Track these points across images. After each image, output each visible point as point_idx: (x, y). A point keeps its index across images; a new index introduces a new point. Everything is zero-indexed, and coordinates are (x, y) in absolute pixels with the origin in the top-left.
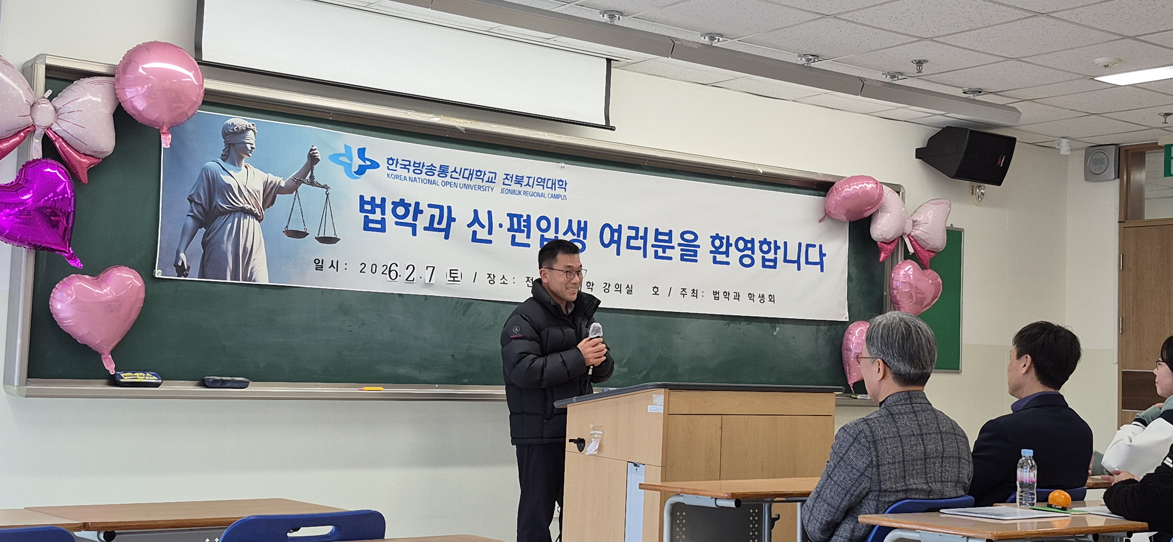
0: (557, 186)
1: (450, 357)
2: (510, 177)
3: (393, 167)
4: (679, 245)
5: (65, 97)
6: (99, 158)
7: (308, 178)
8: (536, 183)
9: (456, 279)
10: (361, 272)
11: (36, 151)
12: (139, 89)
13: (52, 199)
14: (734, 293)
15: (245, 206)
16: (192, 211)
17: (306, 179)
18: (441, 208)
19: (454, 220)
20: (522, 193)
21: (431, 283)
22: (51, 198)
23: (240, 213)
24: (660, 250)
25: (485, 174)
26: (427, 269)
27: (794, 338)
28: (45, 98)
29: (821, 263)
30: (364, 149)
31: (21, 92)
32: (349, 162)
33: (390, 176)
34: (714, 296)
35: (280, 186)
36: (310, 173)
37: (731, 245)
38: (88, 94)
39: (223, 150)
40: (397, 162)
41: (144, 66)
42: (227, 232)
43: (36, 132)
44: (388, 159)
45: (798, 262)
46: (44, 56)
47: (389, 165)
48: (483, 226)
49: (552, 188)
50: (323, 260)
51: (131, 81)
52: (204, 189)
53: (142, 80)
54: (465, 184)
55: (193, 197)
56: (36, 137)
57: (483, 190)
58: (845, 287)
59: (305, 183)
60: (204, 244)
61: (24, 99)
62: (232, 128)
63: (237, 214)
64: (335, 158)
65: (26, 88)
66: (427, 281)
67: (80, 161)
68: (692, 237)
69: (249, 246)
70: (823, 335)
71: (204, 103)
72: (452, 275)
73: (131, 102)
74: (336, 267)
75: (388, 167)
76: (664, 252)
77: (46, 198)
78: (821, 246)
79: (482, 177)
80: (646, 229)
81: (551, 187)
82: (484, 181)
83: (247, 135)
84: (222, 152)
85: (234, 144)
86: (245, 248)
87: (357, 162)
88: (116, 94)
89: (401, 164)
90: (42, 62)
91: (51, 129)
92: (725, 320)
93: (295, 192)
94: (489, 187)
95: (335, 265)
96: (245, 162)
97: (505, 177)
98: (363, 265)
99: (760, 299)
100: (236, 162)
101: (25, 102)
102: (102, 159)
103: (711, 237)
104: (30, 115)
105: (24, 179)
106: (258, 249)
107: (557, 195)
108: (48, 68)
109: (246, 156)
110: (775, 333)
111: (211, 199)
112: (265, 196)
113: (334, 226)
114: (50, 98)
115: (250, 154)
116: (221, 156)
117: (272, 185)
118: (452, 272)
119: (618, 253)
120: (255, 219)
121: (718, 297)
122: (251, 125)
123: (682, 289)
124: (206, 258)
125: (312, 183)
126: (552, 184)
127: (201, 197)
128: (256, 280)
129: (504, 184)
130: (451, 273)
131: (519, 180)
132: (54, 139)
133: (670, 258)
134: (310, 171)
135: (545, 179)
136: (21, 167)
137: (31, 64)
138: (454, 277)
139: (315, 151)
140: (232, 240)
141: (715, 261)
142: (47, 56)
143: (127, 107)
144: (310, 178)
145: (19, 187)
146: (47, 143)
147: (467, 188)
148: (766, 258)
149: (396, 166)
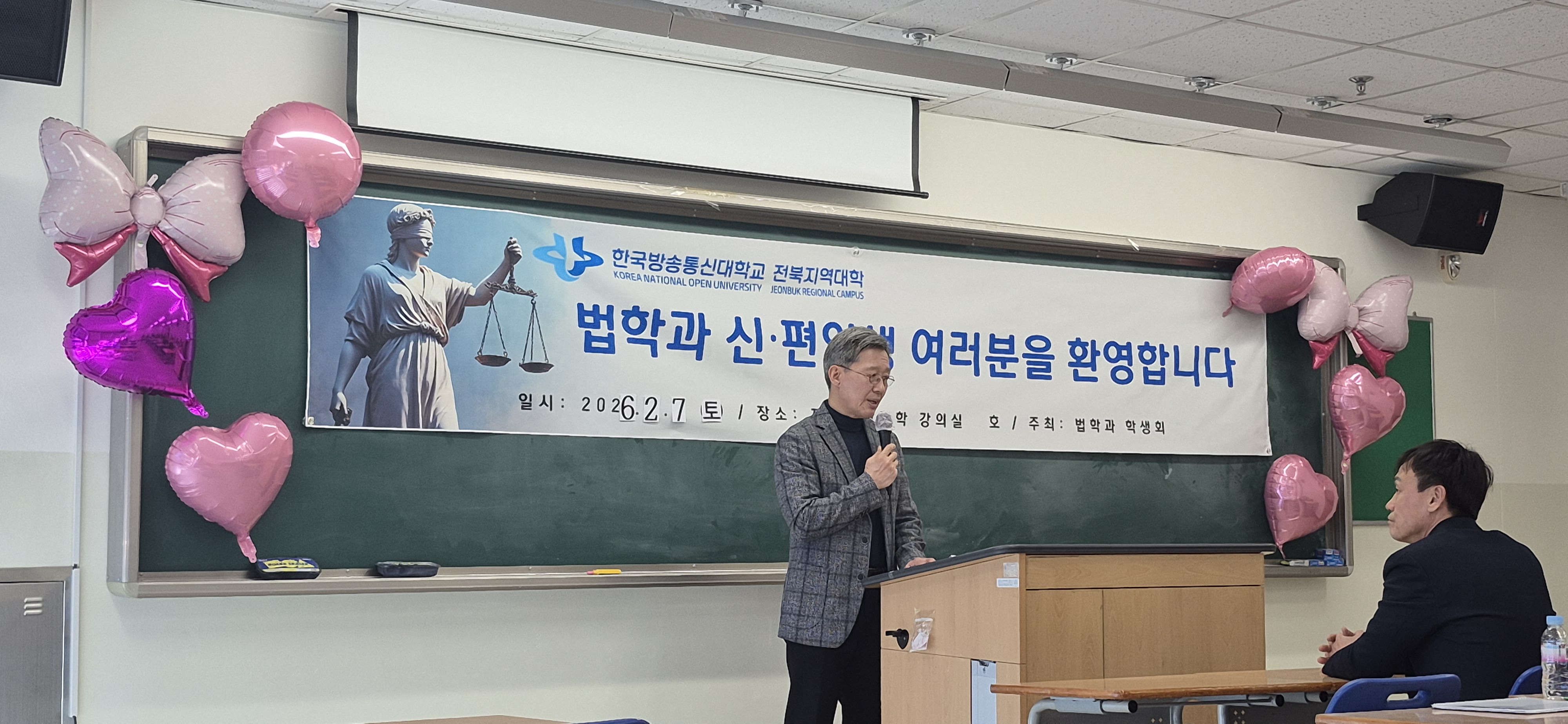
0: (849, 279)
1: (711, 525)
2: (784, 270)
3: (621, 262)
4: (1025, 356)
5: (176, 184)
6: (224, 266)
7: (506, 282)
8: (819, 276)
9: (714, 415)
10: (583, 409)
11: (139, 259)
12: (275, 168)
13: (164, 325)
14: (1106, 420)
15: (423, 324)
16: (352, 334)
17: (504, 283)
18: (689, 316)
19: (708, 332)
20: (801, 291)
21: (680, 421)
22: (162, 322)
23: (416, 334)
24: (998, 365)
25: (748, 267)
26: (674, 402)
27: (1194, 482)
28: (149, 186)
29: (1229, 374)
30: (581, 239)
31: (116, 179)
32: (562, 258)
33: (618, 275)
34: (1077, 426)
35: (470, 296)
36: (509, 275)
37: (1098, 353)
38: (207, 178)
39: (390, 249)
40: (627, 256)
41: (279, 136)
42: (399, 362)
43: (139, 234)
44: (614, 251)
45: (1195, 374)
46: (145, 129)
47: (615, 260)
48: (749, 340)
49: (842, 283)
50: (531, 396)
51: (264, 157)
52: (366, 303)
53: (277, 156)
54: (721, 282)
55: (353, 315)
56: (138, 240)
57: (747, 289)
58: (1265, 407)
59: (503, 289)
60: (370, 379)
61: (121, 189)
62: (400, 218)
63: (412, 336)
64: (542, 253)
65: (123, 173)
66: (675, 420)
67: (199, 271)
68: (1042, 344)
69: (430, 379)
70: (1236, 477)
71: (363, 184)
72: (709, 410)
73: (265, 187)
74: (548, 404)
75: (615, 263)
76: (1004, 367)
77: (156, 323)
78: (1227, 351)
79: (744, 271)
80: (977, 336)
81: (841, 281)
82: (748, 276)
83: (422, 227)
84: (389, 251)
85: (404, 240)
86: (425, 382)
87: (573, 257)
88: (243, 177)
89: (632, 258)
90: (142, 137)
91: (158, 228)
92: (1096, 460)
93: (489, 302)
94: (754, 285)
95: (548, 402)
96: (420, 264)
97: (776, 271)
98: (586, 401)
99: (1143, 428)
100: (408, 265)
101: (123, 192)
102: (229, 267)
103: (1070, 343)
104: (130, 210)
105: (125, 298)
106: (442, 383)
107: (850, 292)
108: (153, 146)
109: (422, 256)
110: (1167, 477)
111: (376, 316)
112: (448, 310)
113: (544, 348)
114: (156, 186)
115: (427, 253)
116: (387, 257)
117: (458, 294)
118: (709, 405)
119: (939, 371)
120: (437, 343)
121: (1083, 428)
122: (426, 213)
123: (1031, 418)
124: (373, 396)
125: (512, 289)
126: (843, 277)
127: (363, 314)
128: (441, 426)
129: (775, 280)
130: (707, 407)
131: (796, 274)
132: (163, 242)
133: (1013, 375)
134: (509, 274)
135: (832, 271)
136: (121, 282)
137: (128, 141)
138: (712, 413)
139: (515, 245)
140: (407, 372)
141: (1077, 378)
142: (149, 129)
143: (259, 194)
144: (509, 281)
145: (118, 309)
146: (154, 247)
147: (724, 288)
148: (1149, 369)
149: (626, 261)
